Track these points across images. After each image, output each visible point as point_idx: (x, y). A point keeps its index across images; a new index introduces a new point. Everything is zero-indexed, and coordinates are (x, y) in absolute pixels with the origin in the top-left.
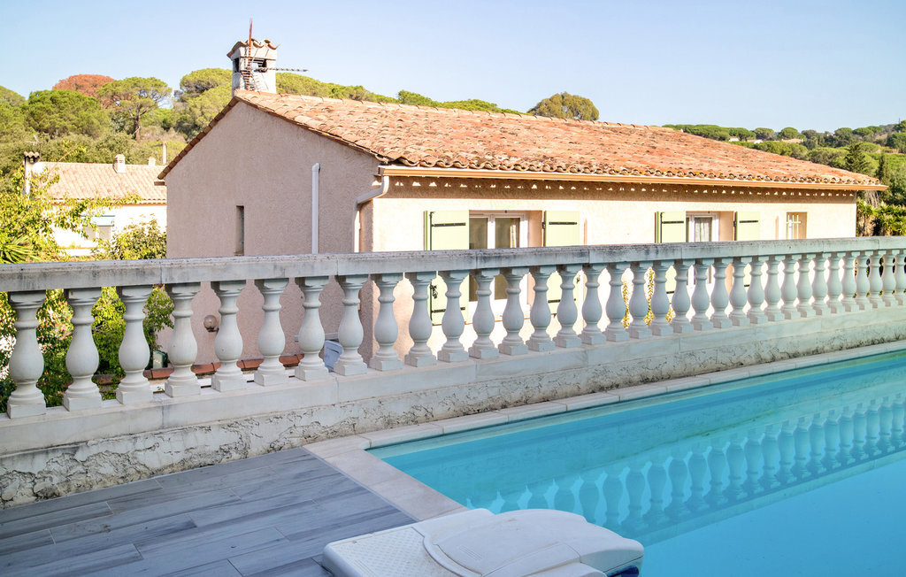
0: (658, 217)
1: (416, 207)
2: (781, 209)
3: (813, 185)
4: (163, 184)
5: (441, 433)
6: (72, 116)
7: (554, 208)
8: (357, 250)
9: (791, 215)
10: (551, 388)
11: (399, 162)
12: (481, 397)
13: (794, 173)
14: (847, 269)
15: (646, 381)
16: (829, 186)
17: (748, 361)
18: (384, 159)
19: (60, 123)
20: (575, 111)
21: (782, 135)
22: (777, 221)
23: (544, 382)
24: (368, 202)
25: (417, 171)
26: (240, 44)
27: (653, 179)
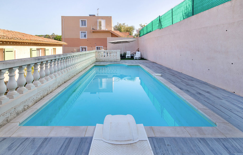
0: (31, 49)
2: (52, 48)
5: (37, 110)
12: (39, 97)
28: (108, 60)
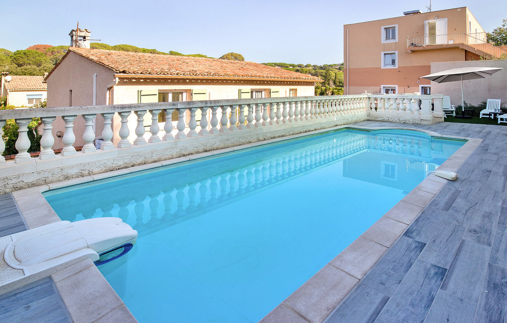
0: (240, 91)
1: (134, 89)
2: (287, 88)
3: (298, 80)
4: (46, 82)
5: (92, 180)
6: (33, 59)
7: (196, 88)
8: (107, 104)
9: (291, 90)
10: (158, 156)
11: (124, 72)
12: (121, 163)
13: (291, 76)
14: (312, 106)
15: (206, 151)
16: (304, 80)
17: (254, 141)
18: (118, 71)
19: (27, 62)
20: (236, 58)
21: (306, 66)
22: (286, 92)
23: (154, 155)
24: (112, 87)
25: (133, 75)
26: (73, 31)
27: (236, 78)
28: (396, 119)
